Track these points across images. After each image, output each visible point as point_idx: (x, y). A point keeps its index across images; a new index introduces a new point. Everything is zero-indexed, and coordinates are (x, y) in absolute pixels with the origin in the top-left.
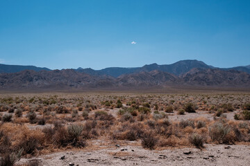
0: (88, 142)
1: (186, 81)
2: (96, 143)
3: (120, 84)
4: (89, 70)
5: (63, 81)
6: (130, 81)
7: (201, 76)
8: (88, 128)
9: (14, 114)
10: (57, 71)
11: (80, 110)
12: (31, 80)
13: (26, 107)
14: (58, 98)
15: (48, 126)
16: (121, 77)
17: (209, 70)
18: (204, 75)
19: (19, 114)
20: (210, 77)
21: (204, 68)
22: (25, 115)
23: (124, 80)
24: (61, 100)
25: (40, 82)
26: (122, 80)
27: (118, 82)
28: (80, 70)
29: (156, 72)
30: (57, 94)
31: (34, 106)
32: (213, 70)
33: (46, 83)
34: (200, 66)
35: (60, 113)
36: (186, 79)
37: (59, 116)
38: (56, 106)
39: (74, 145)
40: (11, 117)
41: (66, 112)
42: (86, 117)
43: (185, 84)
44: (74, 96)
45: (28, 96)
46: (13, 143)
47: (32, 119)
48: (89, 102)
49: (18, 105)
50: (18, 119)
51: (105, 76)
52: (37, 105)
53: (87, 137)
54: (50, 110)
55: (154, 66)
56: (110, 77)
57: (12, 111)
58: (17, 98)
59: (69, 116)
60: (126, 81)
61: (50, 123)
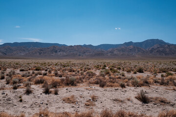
0: (78, 84)
1: (151, 52)
2: (81, 85)
3: (109, 54)
4: (90, 46)
5: (75, 52)
6: (115, 52)
7: (161, 49)
8: (80, 79)
9: (47, 72)
10: (71, 46)
11: (81, 70)
12: (56, 52)
13: (54, 68)
14: (71, 63)
15: (63, 78)
16: (110, 50)
17: (167, 45)
18: (163, 49)
19: (50, 72)
20: (167, 50)
21: (163, 44)
22: (53, 72)
23: (112, 52)
24: (73, 64)
25: (61, 53)
26: (110, 52)
27: (107, 53)
28: (85, 46)
29: (132, 47)
30: (71, 60)
31: (57, 68)
32: (169, 45)
33: (65, 54)
34: (160, 42)
35: (71, 71)
36: (151, 51)
37: (69, 73)
38: (69, 67)
39: (72, 85)
40: (46, 73)
41: (74, 71)
42: (82, 74)
43: (151, 54)
44: (81, 61)
45: (55, 61)
46: (49, 83)
47: (56, 75)
48: (88, 66)
49: (49, 67)
50: (50, 74)
51: (100, 49)
52: (59, 67)
53: (78, 82)
54: (65, 70)
55: (131, 43)
56: (103, 50)
57: (46, 70)
58: (49, 63)
59: (74, 73)
60: (113, 53)
61: (64, 76)
